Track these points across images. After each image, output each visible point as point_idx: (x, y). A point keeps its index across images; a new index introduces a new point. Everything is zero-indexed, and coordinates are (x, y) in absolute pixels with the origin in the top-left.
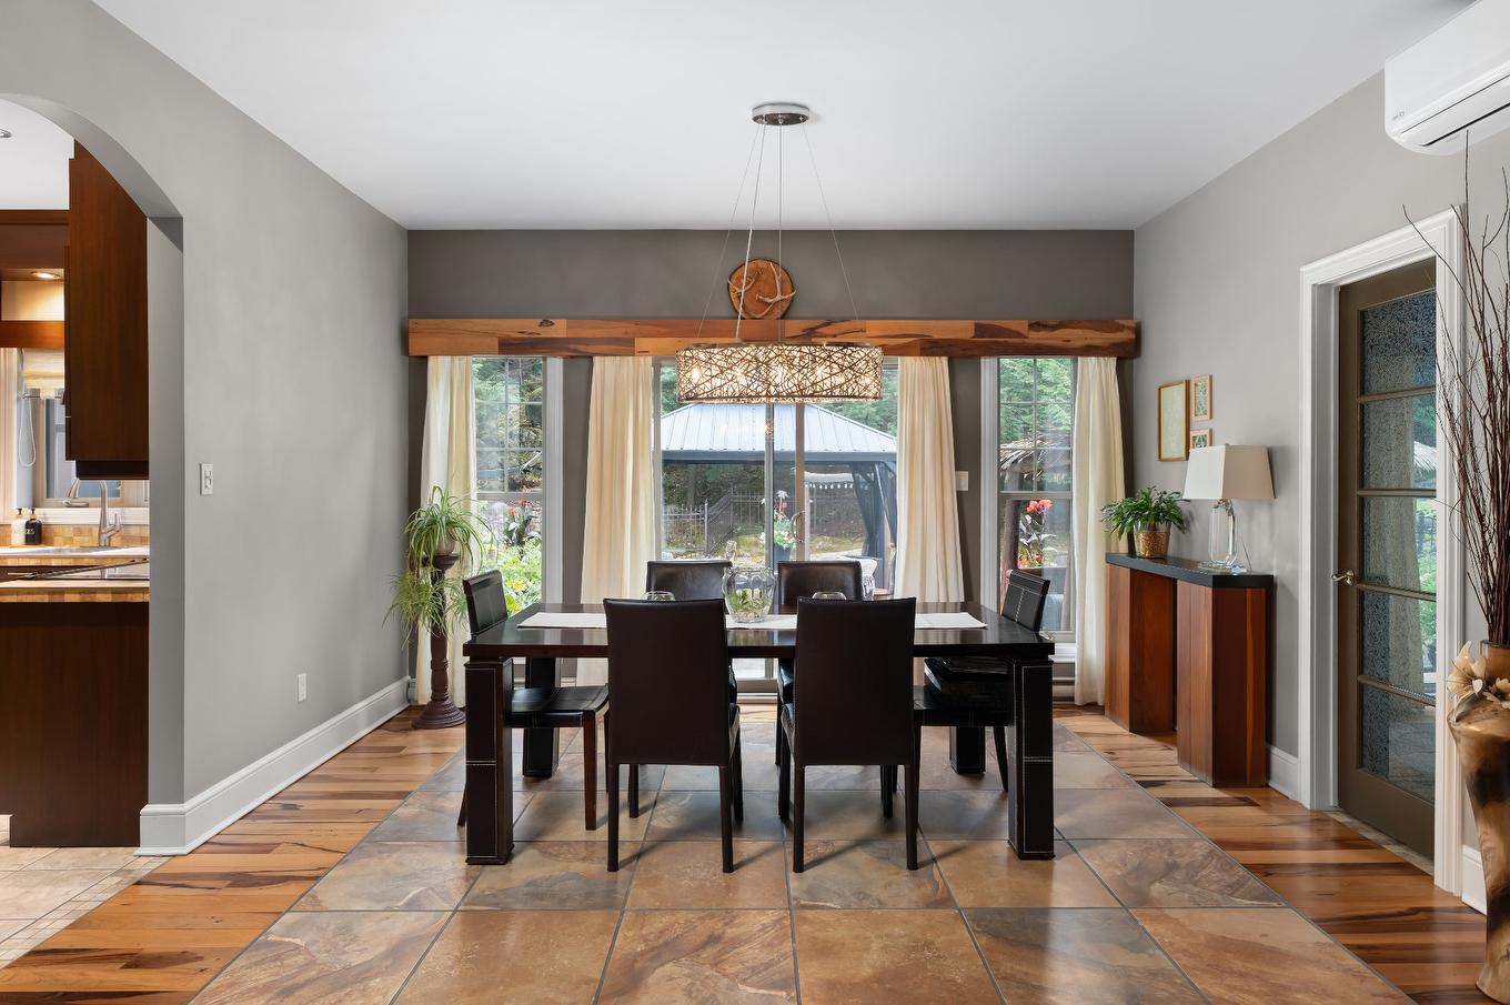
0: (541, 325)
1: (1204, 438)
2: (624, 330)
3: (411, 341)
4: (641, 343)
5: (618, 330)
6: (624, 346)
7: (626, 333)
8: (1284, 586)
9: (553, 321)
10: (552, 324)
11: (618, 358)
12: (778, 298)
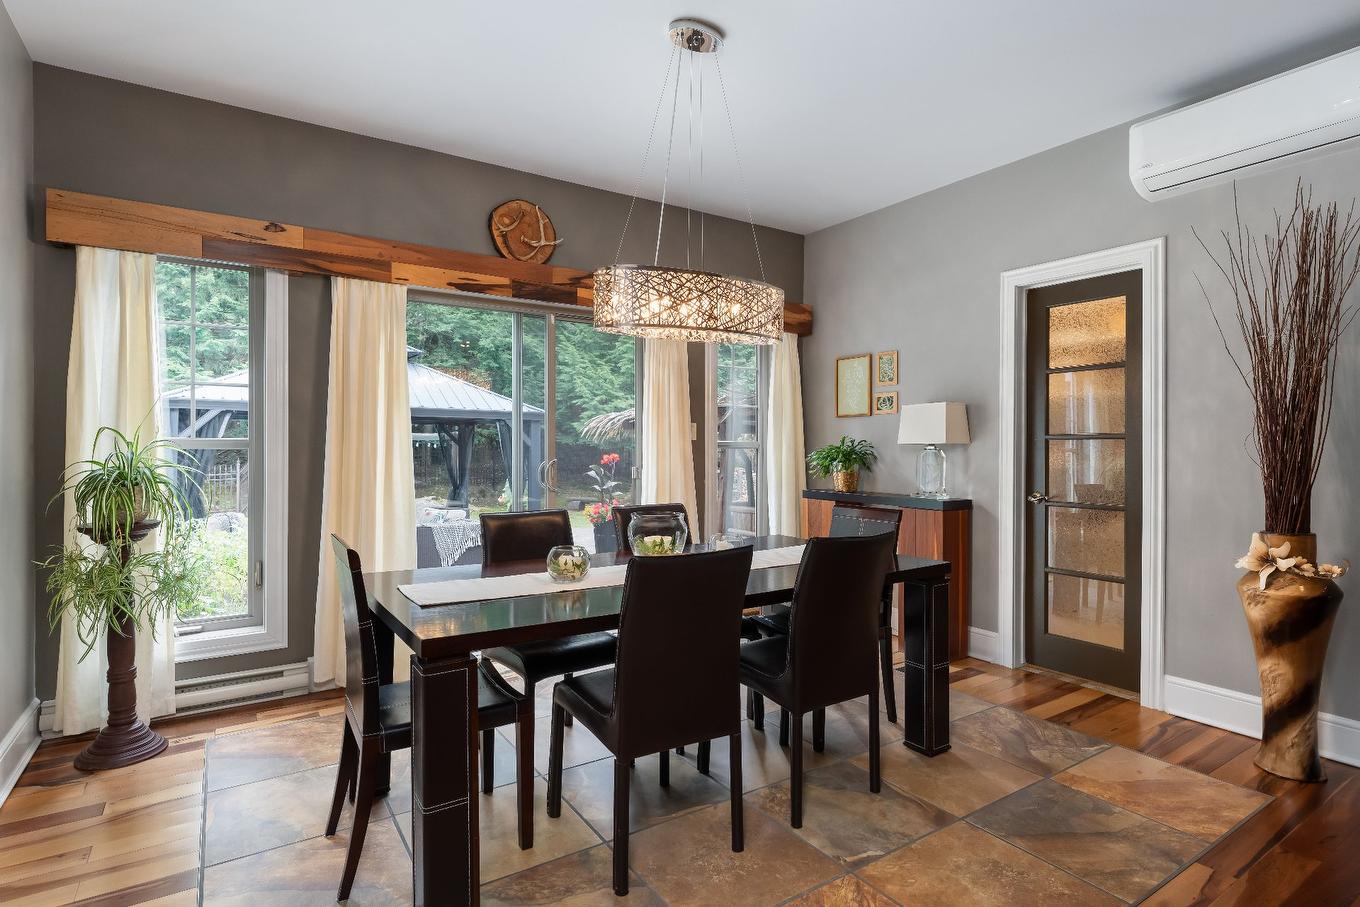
0: (267, 228)
1: (890, 399)
2: (378, 251)
3: (51, 218)
4: (398, 270)
5: (371, 251)
6: (375, 269)
7: (380, 255)
8: (981, 508)
9: (284, 226)
10: (283, 230)
11: (366, 283)
12: (543, 243)
